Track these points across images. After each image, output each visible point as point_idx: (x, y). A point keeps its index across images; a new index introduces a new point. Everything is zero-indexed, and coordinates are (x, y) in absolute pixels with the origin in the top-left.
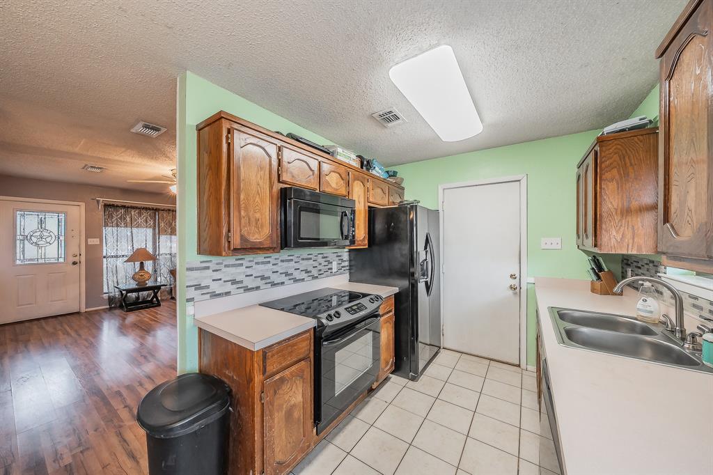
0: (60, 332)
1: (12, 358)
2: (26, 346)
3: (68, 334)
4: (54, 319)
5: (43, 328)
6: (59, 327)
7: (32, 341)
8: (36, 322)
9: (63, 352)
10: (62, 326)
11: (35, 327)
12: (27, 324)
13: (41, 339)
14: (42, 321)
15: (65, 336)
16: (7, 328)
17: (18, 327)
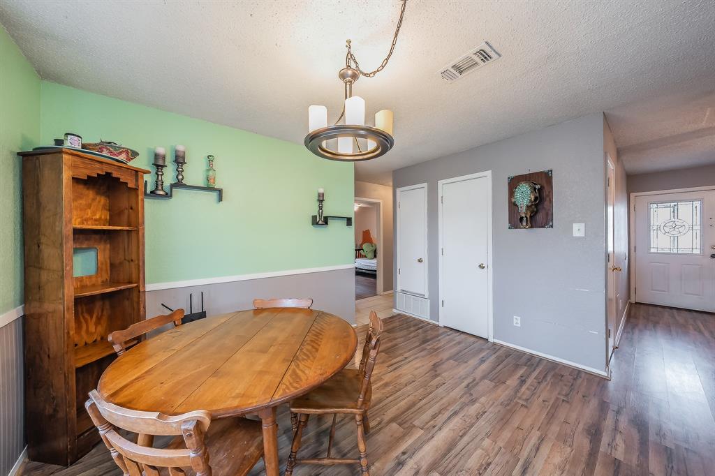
0: (691, 327)
1: (641, 331)
2: (654, 327)
3: (700, 332)
4: (687, 313)
5: (673, 317)
6: (691, 321)
7: (661, 325)
8: (668, 310)
9: (690, 347)
10: (695, 321)
11: (666, 313)
12: (660, 309)
13: (670, 326)
14: (675, 311)
15: (696, 333)
16: (642, 306)
17: (651, 309)
